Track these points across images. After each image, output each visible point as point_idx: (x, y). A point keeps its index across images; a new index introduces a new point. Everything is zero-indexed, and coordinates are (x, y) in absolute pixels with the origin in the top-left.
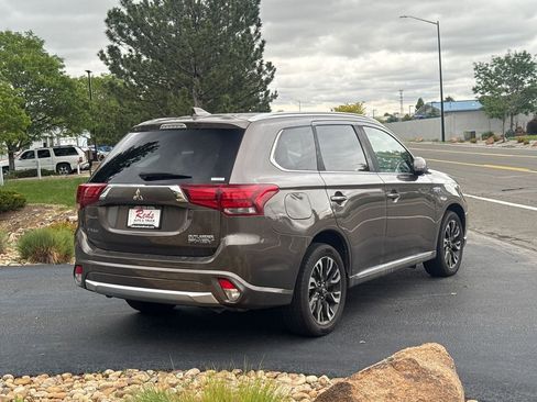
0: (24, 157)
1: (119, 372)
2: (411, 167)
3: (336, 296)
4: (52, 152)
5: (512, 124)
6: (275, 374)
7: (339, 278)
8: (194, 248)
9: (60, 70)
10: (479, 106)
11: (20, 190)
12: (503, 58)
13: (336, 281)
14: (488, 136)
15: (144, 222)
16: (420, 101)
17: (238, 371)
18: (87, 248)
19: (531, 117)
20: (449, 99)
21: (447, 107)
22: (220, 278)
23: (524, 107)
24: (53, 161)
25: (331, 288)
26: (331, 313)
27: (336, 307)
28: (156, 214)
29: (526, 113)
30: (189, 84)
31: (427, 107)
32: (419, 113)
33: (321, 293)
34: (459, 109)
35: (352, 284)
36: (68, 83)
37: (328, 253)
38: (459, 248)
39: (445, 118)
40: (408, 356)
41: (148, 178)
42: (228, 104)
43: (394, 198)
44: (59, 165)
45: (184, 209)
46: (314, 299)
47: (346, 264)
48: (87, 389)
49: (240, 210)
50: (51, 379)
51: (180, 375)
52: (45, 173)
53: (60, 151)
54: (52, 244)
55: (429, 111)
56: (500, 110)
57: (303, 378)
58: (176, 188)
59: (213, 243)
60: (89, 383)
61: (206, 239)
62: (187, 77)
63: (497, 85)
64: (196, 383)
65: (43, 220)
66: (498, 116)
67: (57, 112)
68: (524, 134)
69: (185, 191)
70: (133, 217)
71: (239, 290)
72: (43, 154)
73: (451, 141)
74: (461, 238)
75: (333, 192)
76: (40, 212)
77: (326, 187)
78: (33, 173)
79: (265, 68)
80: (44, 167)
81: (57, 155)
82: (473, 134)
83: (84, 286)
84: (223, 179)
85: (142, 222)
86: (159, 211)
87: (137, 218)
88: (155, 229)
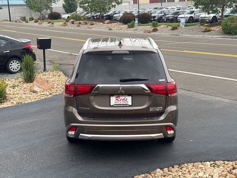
14: (32, 19)
22: (167, 126)
41: (123, 81)
58: (143, 86)
59: (162, 110)
61: (159, 109)
70: (114, 101)
71: (174, 130)
82: (24, 18)
84: (164, 80)
85: (120, 103)
86: (131, 97)
87: (117, 101)
88: (130, 106)
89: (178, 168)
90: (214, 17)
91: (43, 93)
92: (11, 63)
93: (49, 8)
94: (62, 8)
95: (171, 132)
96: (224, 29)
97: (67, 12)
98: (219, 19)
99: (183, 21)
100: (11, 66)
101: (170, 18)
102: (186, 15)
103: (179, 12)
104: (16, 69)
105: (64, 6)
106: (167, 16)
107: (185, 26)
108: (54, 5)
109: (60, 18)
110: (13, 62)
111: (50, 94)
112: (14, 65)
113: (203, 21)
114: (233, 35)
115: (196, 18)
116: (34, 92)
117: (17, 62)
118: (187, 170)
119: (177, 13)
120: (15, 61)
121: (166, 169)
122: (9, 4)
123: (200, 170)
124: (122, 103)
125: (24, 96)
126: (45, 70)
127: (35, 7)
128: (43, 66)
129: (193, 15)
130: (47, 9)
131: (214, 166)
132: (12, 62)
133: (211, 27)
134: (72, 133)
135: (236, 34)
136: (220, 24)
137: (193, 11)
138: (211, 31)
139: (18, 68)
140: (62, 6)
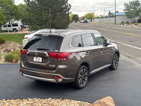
0: (4, 27)
1: (32, 99)
2: (106, 43)
3: (86, 78)
4: (12, 26)
5: (134, 20)
6: (70, 100)
7: (87, 74)
8: (50, 68)
9: (13, 3)
10: (125, 14)
11: (4, 37)
12: (132, 2)
13: (86, 75)
14: (127, 23)
15: (38, 60)
16: (110, 12)
17: (61, 99)
18: (23, 66)
19: (139, 18)
20: (117, 12)
21: (117, 14)
22: (57, 76)
23: (137, 15)
24: (12, 28)
25: (85, 76)
26: (84, 83)
27: (86, 81)
28: (41, 59)
29: (137, 17)
30: (48, 9)
31: (112, 14)
32: (109, 15)
33: (82, 78)
34: (120, 14)
35: (90, 75)
36: (15, 7)
37: (84, 68)
38: (117, 62)
39: (116, 18)
40: (103, 101)
42: (58, 16)
43: (101, 52)
44: (13, 29)
45: (48, 58)
46: (80, 80)
47: (89, 70)
48: (24, 104)
49: (62, 59)
50: (15, 101)
51: (47, 100)
52: (10, 31)
53: (14, 25)
54: (13, 58)
55: (112, 15)
56: (130, 16)
57: (77, 102)
58: (46, 53)
59: (55, 67)
60: (24, 102)
61: (53, 66)
62: (48, 8)
63: (130, 9)
64: (51, 103)
65: (10, 46)
66: (130, 18)
67: (12, 15)
68: (137, 22)
69: (48, 54)
70: (35, 59)
71: (61, 79)
72: (9, 26)
73: (117, 24)
74: (118, 60)
75: (86, 52)
76: (9, 44)
77: (84, 51)
78: (7, 31)
79: (68, 5)
80: (10, 29)
81: (13, 26)
82: (123, 22)
83: (23, 75)
84: (58, 51)
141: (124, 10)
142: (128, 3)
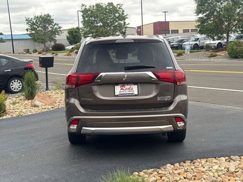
8: (161, 104)
12: (39, 16)
14: (35, 51)
19: (53, 43)
22: (176, 117)
39: (14, 42)
41: (128, 69)
56: (42, 39)
58: (150, 73)
59: (171, 100)
61: (167, 98)
63: (37, 28)
68: (51, 50)
70: (118, 90)
84: (172, 68)
85: (125, 93)
86: (136, 86)
87: (122, 90)
88: (136, 95)
89: (190, 163)
90: (219, 43)
91: (45, 107)
92: (13, 83)
93: (53, 39)
94: (67, 40)
95: (180, 124)
96: (230, 54)
97: (71, 44)
98: (224, 45)
99: (188, 47)
100: (12, 85)
101: (175, 46)
102: (191, 43)
103: (183, 40)
104: (17, 89)
105: (68, 38)
106: (171, 44)
107: (190, 52)
108: (57, 37)
109: (64, 49)
110: (15, 81)
111: (53, 108)
112: (16, 85)
113: (208, 47)
114: (240, 58)
115: (201, 45)
116: (35, 106)
117: (19, 81)
118: (201, 165)
119: (182, 41)
120: (16, 80)
121: (177, 165)
122: (13, 38)
123: (214, 164)
124: (127, 92)
125: (24, 111)
126: (47, 89)
127: (38, 39)
128: (45, 86)
129: (197, 42)
130: (50, 42)
131: (229, 161)
132: (13, 81)
133: (217, 52)
134: (74, 127)
135: (242, 58)
136: (225, 49)
137: (198, 39)
138: (217, 56)
139: (19, 88)
140: (65, 38)
141: (27, 30)
142: (33, 17)
